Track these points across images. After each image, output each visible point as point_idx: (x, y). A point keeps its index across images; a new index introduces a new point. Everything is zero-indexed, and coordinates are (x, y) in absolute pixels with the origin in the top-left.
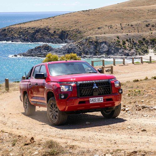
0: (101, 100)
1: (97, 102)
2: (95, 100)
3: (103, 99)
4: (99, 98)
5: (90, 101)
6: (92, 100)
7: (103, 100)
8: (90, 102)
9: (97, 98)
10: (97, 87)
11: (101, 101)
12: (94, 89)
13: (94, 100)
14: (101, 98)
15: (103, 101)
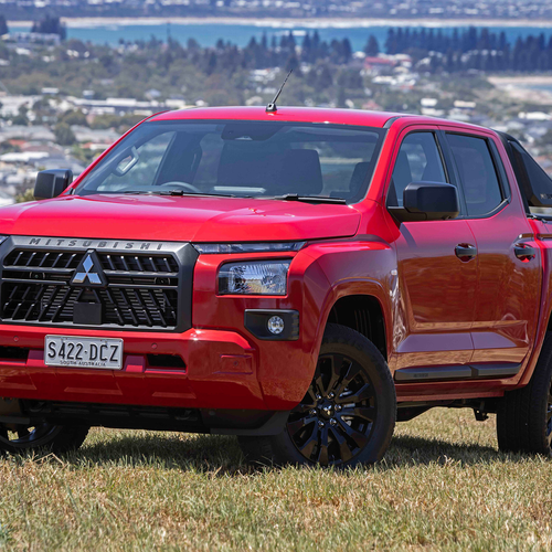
0: (107, 354)
1: (85, 362)
2: (76, 350)
3: (125, 354)
4: (99, 344)
5: (48, 351)
6: (58, 349)
7: (119, 356)
8: (48, 362)
9: (86, 344)
10: (95, 279)
11: (109, 365)
12: (78, 286)
13: (67, 350)
14: (110, 344)
15: (118, 366)
